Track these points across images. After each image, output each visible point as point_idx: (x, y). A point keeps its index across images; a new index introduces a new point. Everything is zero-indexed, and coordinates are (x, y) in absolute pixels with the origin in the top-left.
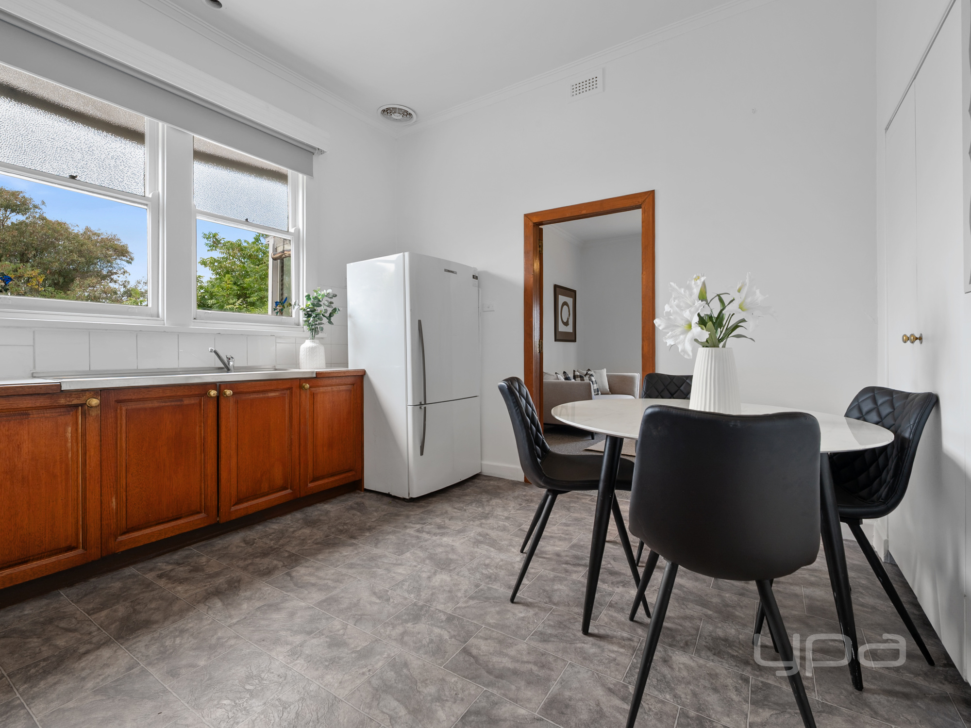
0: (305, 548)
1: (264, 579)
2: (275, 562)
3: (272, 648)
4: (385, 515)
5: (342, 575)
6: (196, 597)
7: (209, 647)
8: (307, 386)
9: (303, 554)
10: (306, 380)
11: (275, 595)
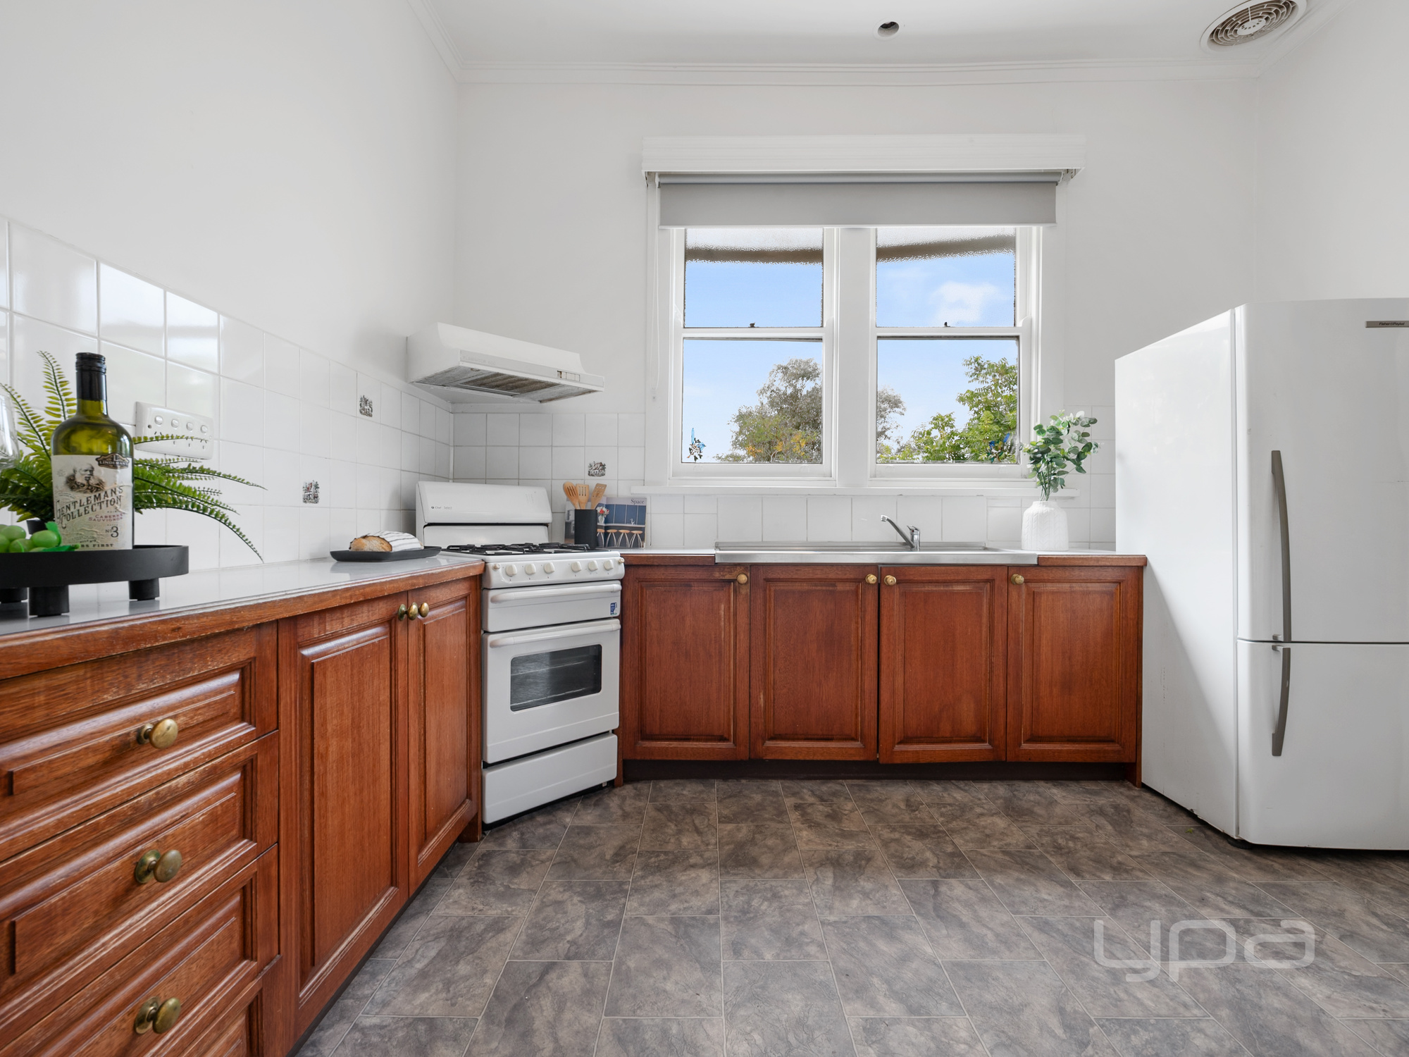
0: (982, 851)
1: (899, 874)
2: (928, 854)
3: (850, 996)
4: (1164, 853)
5: (1018, 935)
6: (813, 855)
7: (787, 939)
8: (1020, 579)
9: (973, 861)
10: (1021, 568)
11: (900, 909)
